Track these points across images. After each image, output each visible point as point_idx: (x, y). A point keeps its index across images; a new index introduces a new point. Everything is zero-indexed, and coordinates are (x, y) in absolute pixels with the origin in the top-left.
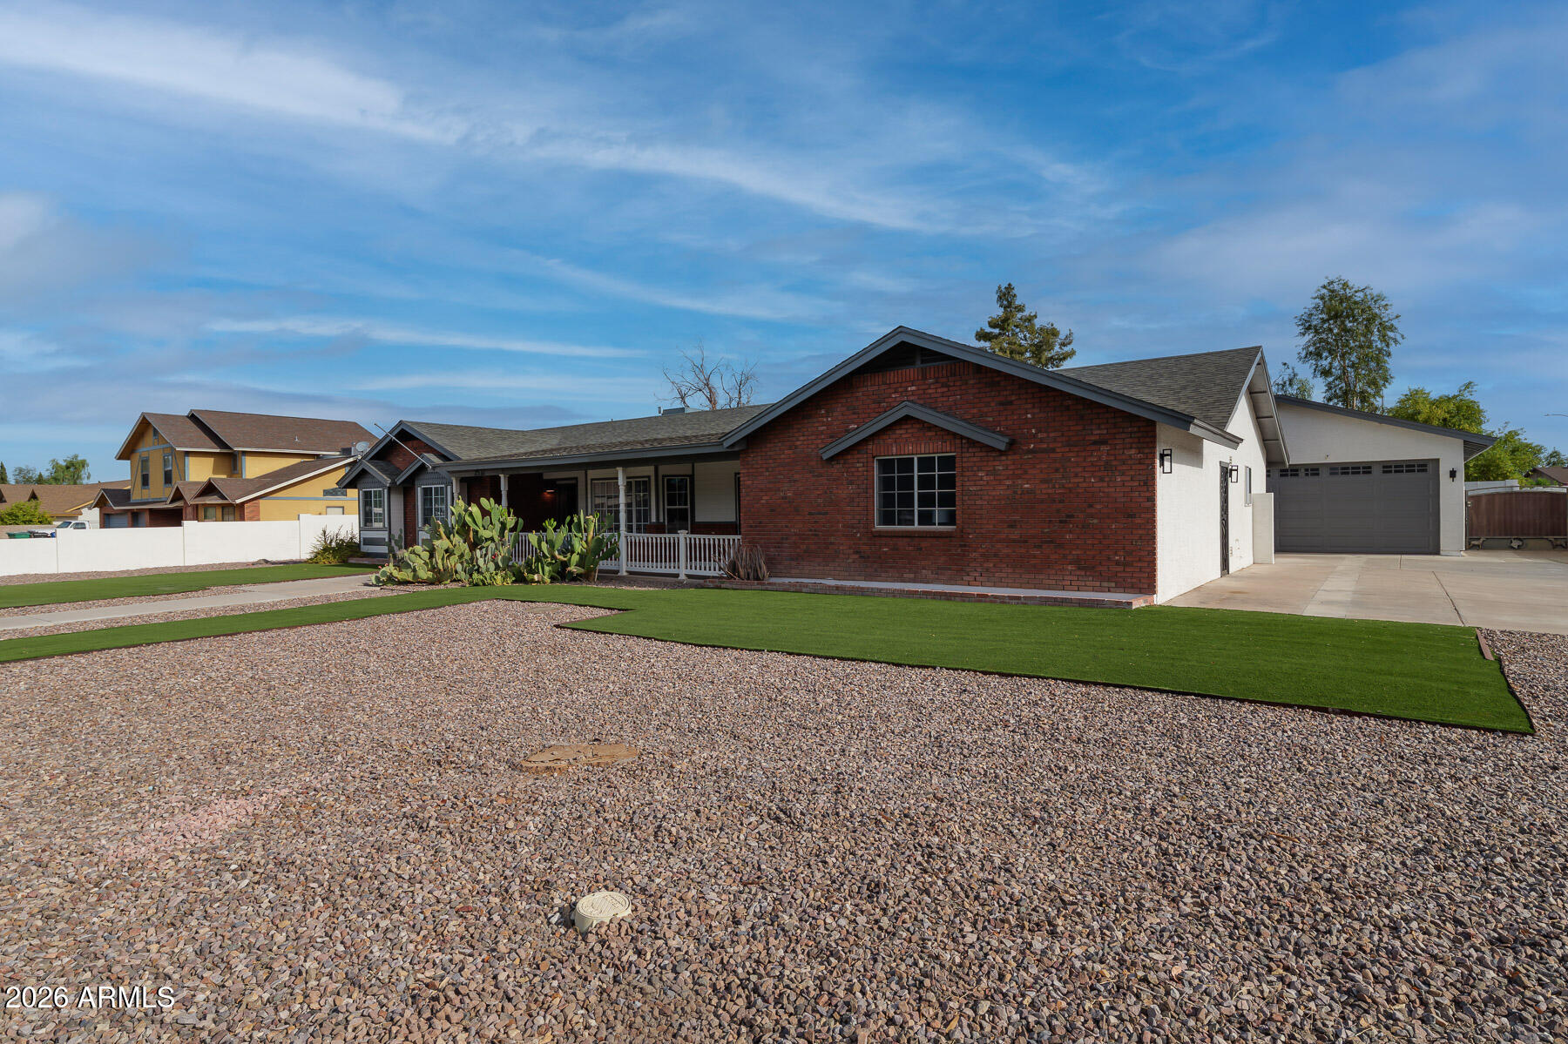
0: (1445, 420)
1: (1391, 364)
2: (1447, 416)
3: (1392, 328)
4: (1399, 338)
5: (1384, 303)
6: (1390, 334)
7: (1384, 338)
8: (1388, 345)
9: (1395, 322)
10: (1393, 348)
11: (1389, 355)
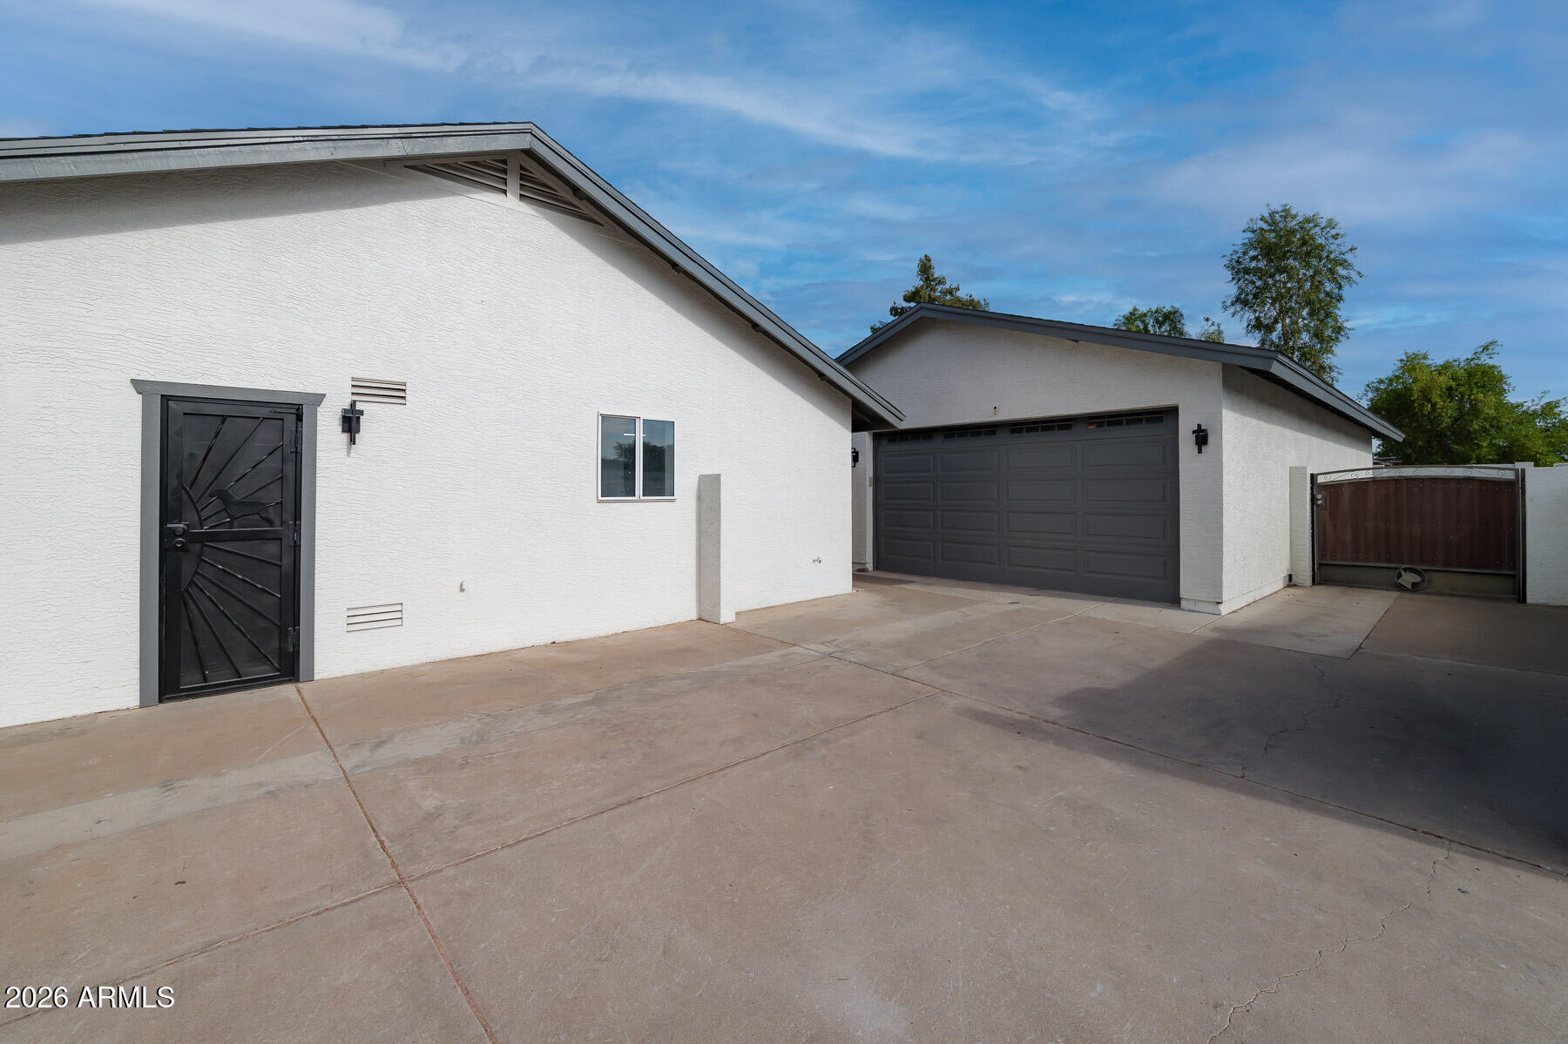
0: (1450, 389)
1: (1343, 312)
2: (1453, 384)
3: (1344, 263)
4: (1354, 275)
5: (1333, 232)
6: (1341, 271)
7: (1334, 279)
8: (1340, 287)
9: (1348, 257)
10: (1347, 291)
11: (1340, 299)
